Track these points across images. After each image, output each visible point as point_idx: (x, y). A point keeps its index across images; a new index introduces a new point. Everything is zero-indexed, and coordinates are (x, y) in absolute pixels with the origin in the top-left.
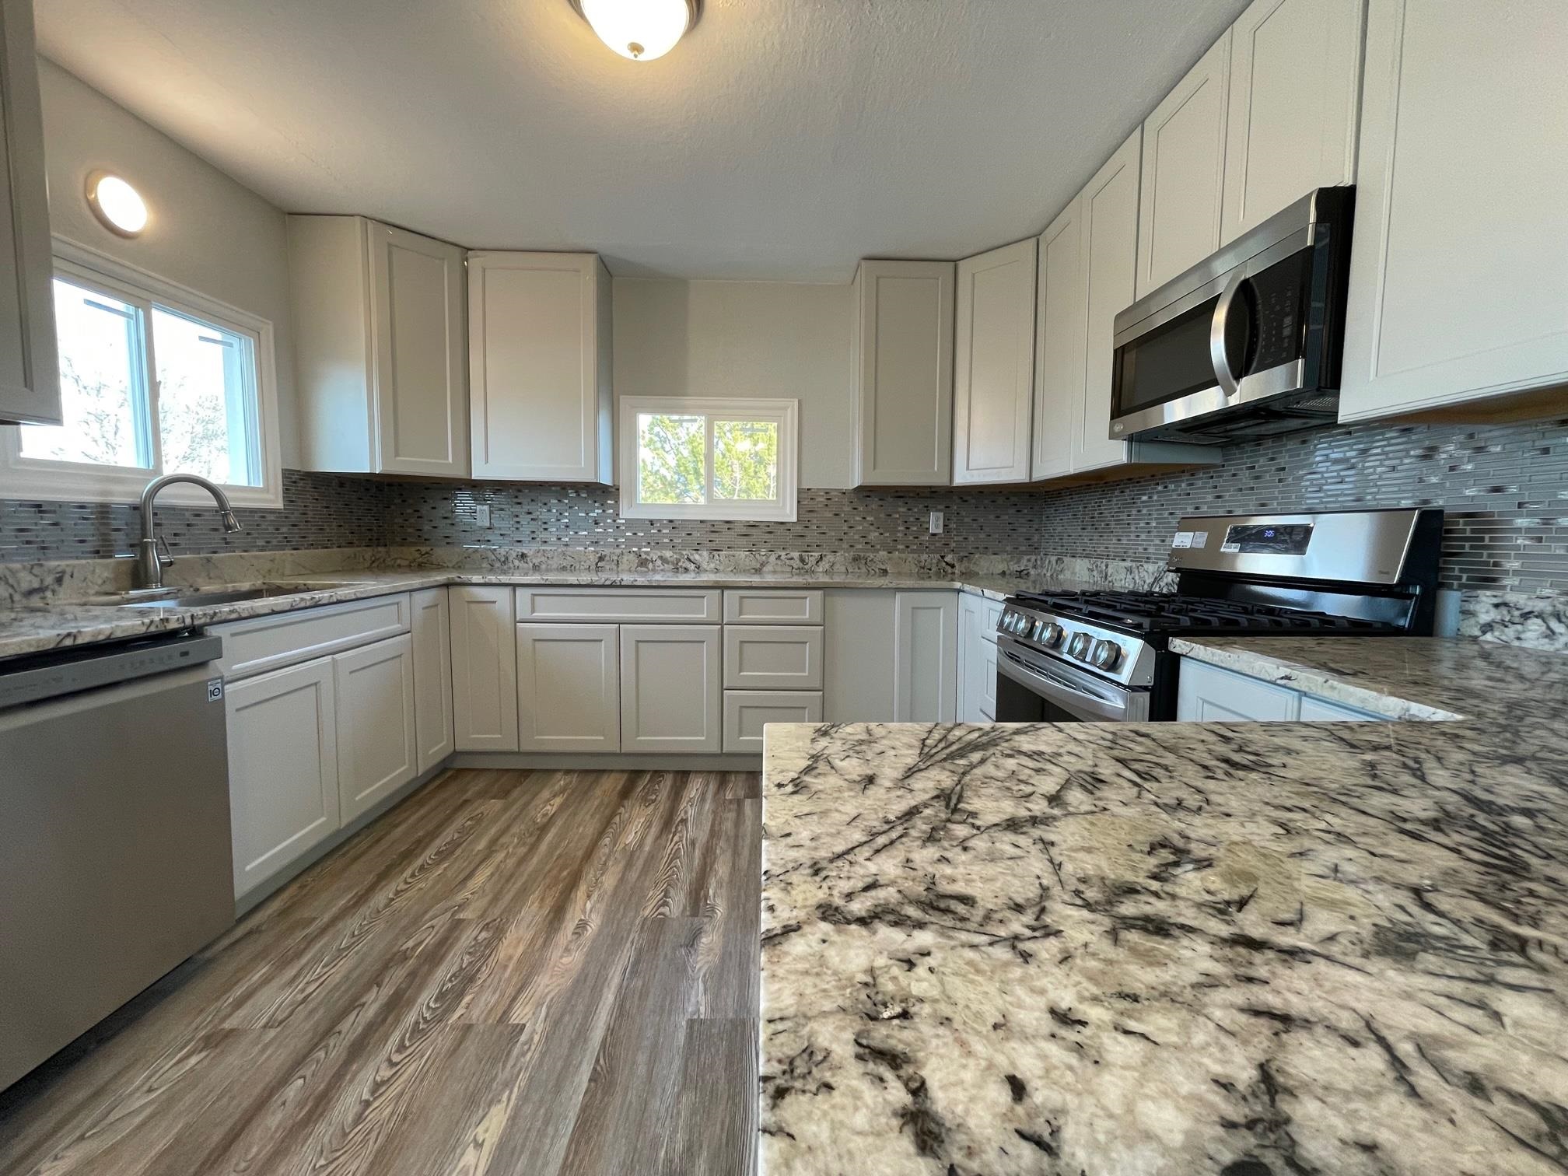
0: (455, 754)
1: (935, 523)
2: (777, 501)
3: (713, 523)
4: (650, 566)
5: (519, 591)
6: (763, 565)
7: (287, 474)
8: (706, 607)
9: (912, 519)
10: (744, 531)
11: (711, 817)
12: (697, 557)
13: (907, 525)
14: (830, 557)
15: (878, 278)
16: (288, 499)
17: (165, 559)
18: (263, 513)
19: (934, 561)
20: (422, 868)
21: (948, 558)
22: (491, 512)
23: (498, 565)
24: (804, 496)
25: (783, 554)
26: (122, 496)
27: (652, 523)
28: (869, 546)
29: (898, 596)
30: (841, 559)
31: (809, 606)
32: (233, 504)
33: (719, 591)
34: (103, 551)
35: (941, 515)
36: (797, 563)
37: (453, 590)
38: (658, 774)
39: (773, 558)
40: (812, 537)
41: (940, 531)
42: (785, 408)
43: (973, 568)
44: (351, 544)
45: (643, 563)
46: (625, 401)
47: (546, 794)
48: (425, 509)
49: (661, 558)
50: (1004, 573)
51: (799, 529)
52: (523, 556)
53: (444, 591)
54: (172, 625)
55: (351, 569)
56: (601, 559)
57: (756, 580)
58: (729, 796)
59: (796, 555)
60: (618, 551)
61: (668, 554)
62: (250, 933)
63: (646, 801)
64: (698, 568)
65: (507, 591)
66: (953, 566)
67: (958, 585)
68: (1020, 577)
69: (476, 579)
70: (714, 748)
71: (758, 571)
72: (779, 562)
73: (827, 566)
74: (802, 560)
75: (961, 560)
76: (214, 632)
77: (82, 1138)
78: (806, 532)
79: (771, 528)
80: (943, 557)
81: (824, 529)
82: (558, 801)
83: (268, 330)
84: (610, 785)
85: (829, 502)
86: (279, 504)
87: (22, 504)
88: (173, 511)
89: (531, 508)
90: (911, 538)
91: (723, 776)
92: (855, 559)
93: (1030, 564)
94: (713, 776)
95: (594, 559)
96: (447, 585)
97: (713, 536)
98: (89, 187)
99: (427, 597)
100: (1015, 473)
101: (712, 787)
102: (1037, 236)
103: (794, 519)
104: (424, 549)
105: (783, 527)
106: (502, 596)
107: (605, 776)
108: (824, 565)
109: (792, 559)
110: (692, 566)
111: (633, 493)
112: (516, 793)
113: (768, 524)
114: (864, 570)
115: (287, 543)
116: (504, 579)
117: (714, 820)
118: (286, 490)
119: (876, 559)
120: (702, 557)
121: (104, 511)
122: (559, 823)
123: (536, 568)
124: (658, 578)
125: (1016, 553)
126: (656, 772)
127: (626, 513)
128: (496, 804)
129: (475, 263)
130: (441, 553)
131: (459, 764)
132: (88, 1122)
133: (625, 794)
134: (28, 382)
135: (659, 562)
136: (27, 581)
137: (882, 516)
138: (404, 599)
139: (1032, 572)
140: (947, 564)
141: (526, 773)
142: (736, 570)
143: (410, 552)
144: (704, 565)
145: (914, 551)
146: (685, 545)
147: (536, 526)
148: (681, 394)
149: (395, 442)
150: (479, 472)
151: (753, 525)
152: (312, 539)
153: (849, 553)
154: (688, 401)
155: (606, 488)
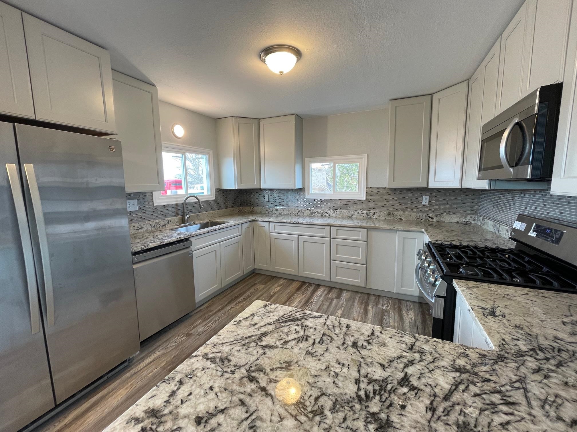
0: (255, 269)
1: (425, 200)
2: (358, 192)
3: (335, 200)
4: (314, 214)
5: (271, 223)
6: (352, 215)
7: (216, 190)
8: (325, 232)
9: (414, 199)
10: (346, 203)
11: (321, 302)
12: (329, 212)
13: (412, 201)
14: (378, 213)
15: (396, 107)
16: (217, 197)
17: (188, 216)
18: (210, 201)
19: (424, 216)
20: (239, 302)
21: (430, 215)
22: (269, 196)
23: (270, 213)
24: (369, 191)
25: (360, 211)
26: (180, 201)
27: (315, 200)
28: (395, 209)
29: (398, 232)
30: (383, 215)
31: (362, 234)
32: (202, 200)
33: (330, 227)
34: (177, 215)
35: (428, 197)
36: (365, 215)
37: (254, 222)
38: (311, 284)
39: (356, 213)
40: (372, 205)
41: (427, 204)
42: (362, 158)
43: (442, 219)
44: (232, 207)
45: (312, 213)
46: (307, 160)
47: (276, 285)
48: (252, 196)
49: (317, 212)
50: (457, 222)
51: (366, 203)
52: (277, 210)
53: (252, 223)
54: (182, 238)
55: (232, 215)
56: (299, 212)
58: (330, 296)
59: (365, 212)
60: (304, 209)
61: (319, 210)
62: (200, 311)
63: (303, 293)
64: (329, 215)
65: (268, 223)
66: (432, 218)
67: (423, 230)
68: (466, 224)
69: (260, 219)
70: (328, 279)
71: (350, 218)
72: (358, 214)
73: (377, 216)
74: (367, 214)
75: (437, 216)
76: (191, 239)
77: (163, 349)
78: (369, 203)
79: (355, 202)
80: (428, 215)
81: (376, 202)
82: (278, 288)
83: (211, 152)
84: (295, 285)
85: (378, 192)
86: (214, 199)
87: (161, 206)
88: (190, 203)
89: (280, 195)
90: (414, 206)
91: (331, 288)
92: (389, 214)
93: (472, 219)
94: (328, 288)
95: (297, 211)
96: (253, 221)
97: (335, 205)
98: (172, 128)
99: (247, 225)
100: (456, 184)
101: (326, 292)
102: (468, 80)
103: (365, 199)
104: (251, 207)
105: (360, 201)
106: (266, 225)
107: (295, 282)
109: (363, 213)
110: (327, 215)
111: (309, 190)
112: (268, 283)
113: (355, 201)
114: (392, 219)
115: (215, 208)
116: (267, 219)
117: (321, 304)
118: (216, 194)
119: (398, 215)
120: (331, 212)
121: (177, 205)
122: (276, 295)
123: (280, 215)
125: (465, 214)
126: (310, 283)
127: (307, 197)
128: (262, 286)
129: (262, 123)
130: (256, 209)
131: (257, 272)
132: (164, 346)
133: (298, 289)
134: (159, 183)
135: (316, 213)
136: (162, 223)
137: (401, 197)
138: (240, 226)
139: (473, 222)
140: (430, 217)
141: (273, 277)
142: (343, 218)
143: (248, 208)
144: (332, 215)
145: (414, 212)
146: (325, 208)
147: (280, 201)
148: (325, 156)
149: (241, 180)
150: (263, 187)
151: (349, 201)
152: (222, 206)
153: (388, 212)
154: (327, 158)
155: (300, 189)
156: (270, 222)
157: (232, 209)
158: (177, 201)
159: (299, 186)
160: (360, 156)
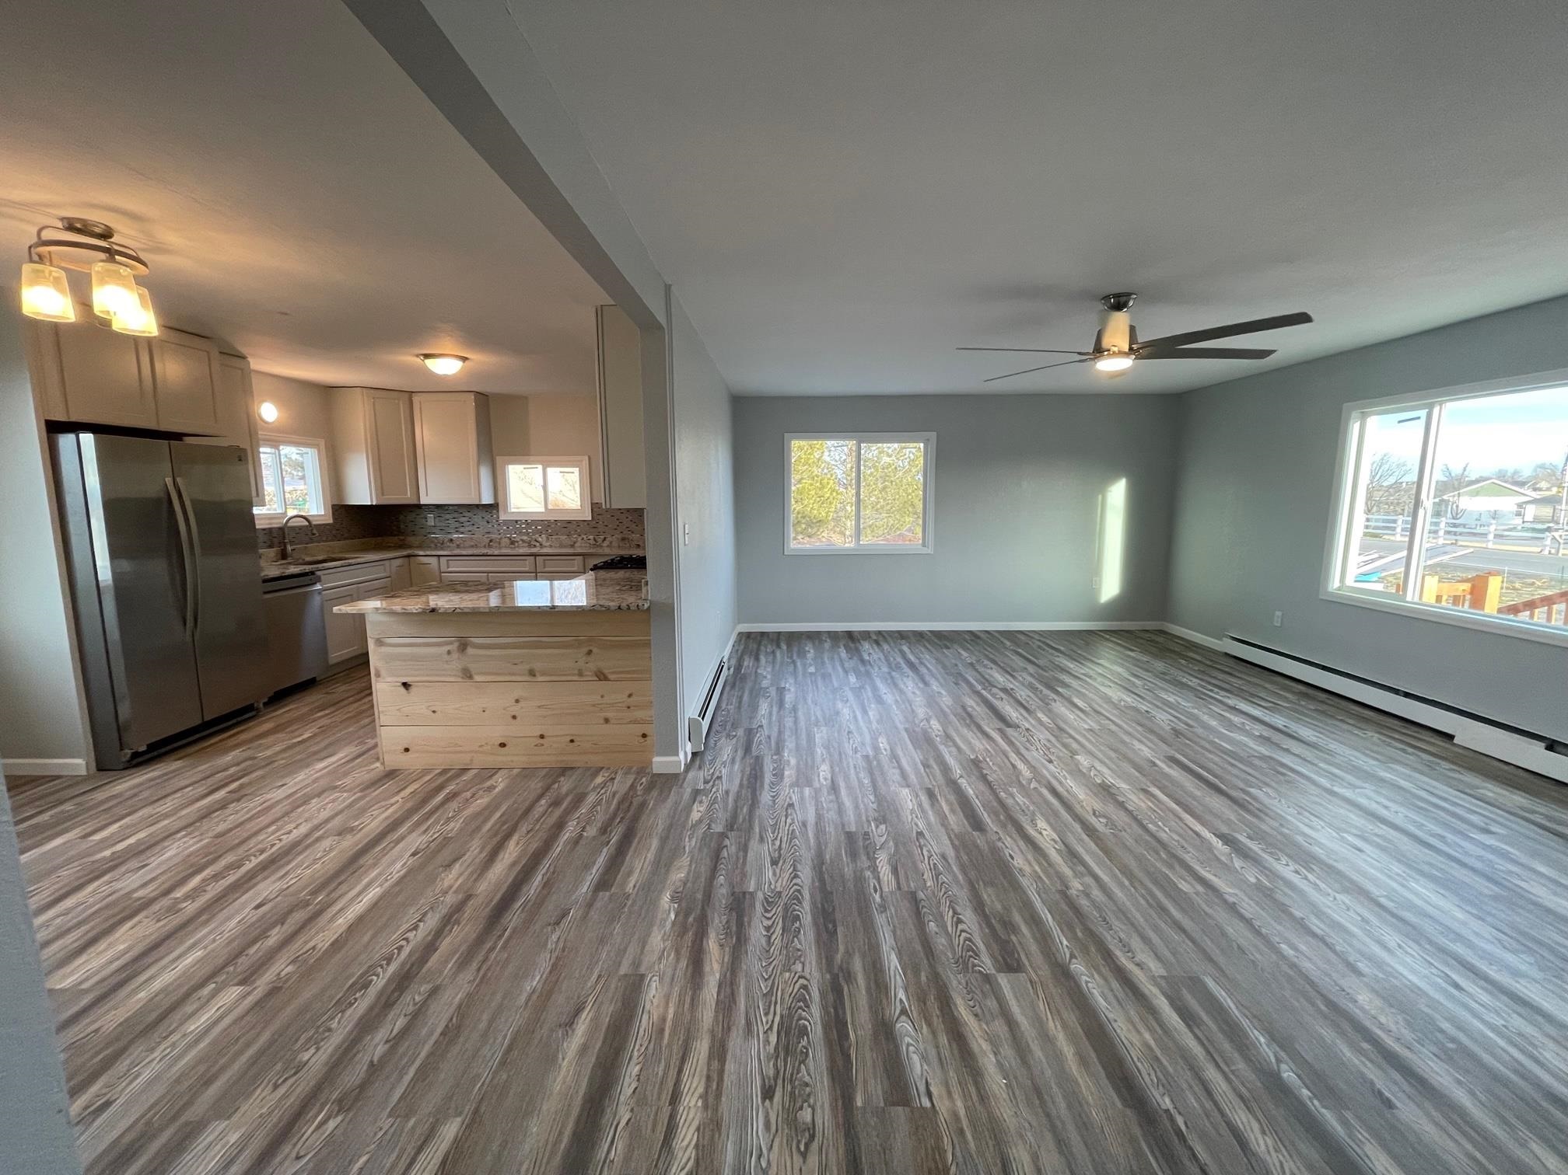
2: (580, 510)
3: (548, 521)
4: (516, 544)
5: (441, 558)
6: (575, 543)
7: (333, 506)
8: (527, 564)
10: (564, 525)
12: (540, 539)
14: (609, 539)
16: (336, 518)
17: (293, 547)
18: (326, 526)
22: (435, 517)
23: (439, 545)
24: (595, 506)
25: (585, 537)
26: (276, 524)
27: (516, 521)
28: (629, 532)
31: (577, 564)
32: (314, 523)
33: (533, 558)
34: (270, 547)
36: (592, 542)
37: (412, 559)
39: (580, 539)
40: (600, 528)
42: (582, 461)
44: (364, 537)
46: (499, 460)
48: (401, 517)
49: (522, 540)
51: (593, 524)
52: (451, 540)
53: (407, 559)
55: (366, 549)
56: (491, 541)
57: (571, 551)
59: (591, 537)
60: (500, 537)
61: (525, 538)
65: (435, 559)
69: (421, 553)
71: (572, 546)
72: (583, 541)
73: (608, 543)
74: (595, 540)
76: (318, 573)
78: (597, 525)
79: (578, 523)
81: (606, 524)
83: (322, 443)
85: (607, 514)
86: (331, 521)
88: (293, 528)
89: (456, 515)
92: (623, 539)
95: (487, 541)
96: (409, 556)
97: (548, 528)
98: (258, 408)
99: (398, 562)
103: (590, 518)
104: (402, 538)
105: (584, 523)
106: (433, 561)
108: (606, 544)
109: (590, 539)
110: (538, 544)
111: (506, 505)
115: (335, 538)
116: (434, 553)
118: (333, 514)
119: (634, 539)
120: (542, 539)
121: (270, 529)
123: (458, 546)
124: (521, 551)
127: (503, 517)
129: (416, 399)
130: (411, 539)
135: (521, 542)
138: (387, 562)
142: (561, 546)
143: (394, 540)
144: (544, 543)
146: (534, 533)
147: (457, 525)
148: (528, 454)
149: (381, 488)
150: (424, 501)
151: (569, 522)
152: (346, 535)
153: (620, 536)
154: (532, 458)
155: (490, 505)
156: (439, 556)
157: (363, 540)
158: (270, 524)
159: (487, 499)
160: (579, 458)
